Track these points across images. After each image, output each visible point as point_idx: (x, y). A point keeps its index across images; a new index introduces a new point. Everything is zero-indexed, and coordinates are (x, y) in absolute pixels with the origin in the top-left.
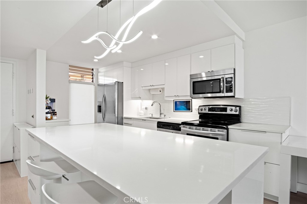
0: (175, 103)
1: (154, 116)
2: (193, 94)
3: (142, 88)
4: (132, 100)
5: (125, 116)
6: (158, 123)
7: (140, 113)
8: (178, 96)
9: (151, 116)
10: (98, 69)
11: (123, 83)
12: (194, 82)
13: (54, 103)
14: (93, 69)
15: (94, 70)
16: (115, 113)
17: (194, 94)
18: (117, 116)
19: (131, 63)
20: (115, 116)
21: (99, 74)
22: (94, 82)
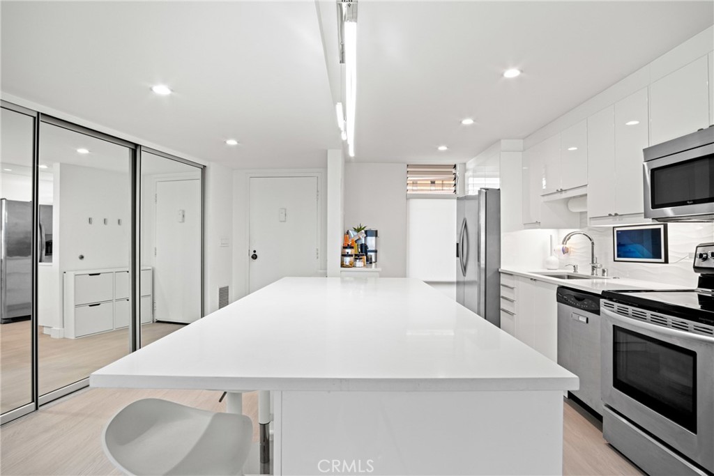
0: (617, 234)
1: (580, 272)
2: (652, 208)
3: (542, 198)
4: (525, 229)
5: (503, 268)
6: (558, 288)
7: (548, 263)
8: (616, 215)
9: (571, 271)
10: (465, 164)
11: (499, 190)
12: (653, 171)
14: (455, 166)
15: (458, 167)
16: (479, 260)
17: (654, 206)
18: (483, 266)
19: (524, 139)
20: (479, 265)
21: (467, 174)
22: (458, 192)
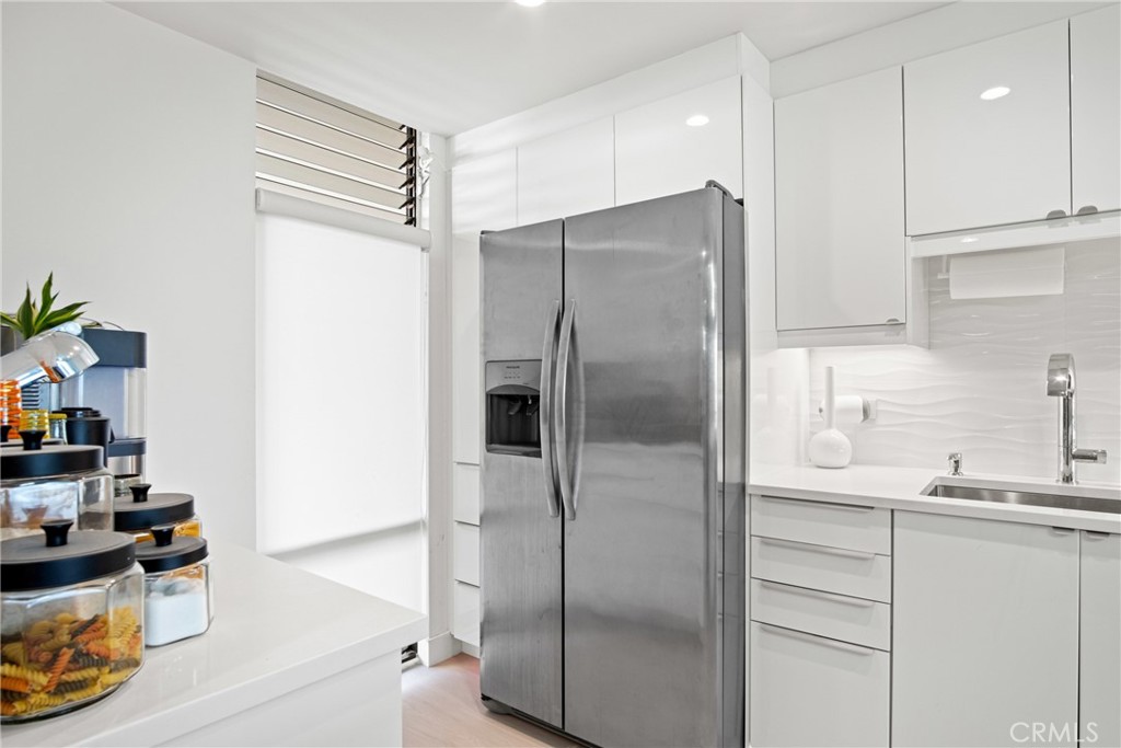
11: (742, 203)
13: (131, 377)
14: (411, 139)
22: (424, 225)
